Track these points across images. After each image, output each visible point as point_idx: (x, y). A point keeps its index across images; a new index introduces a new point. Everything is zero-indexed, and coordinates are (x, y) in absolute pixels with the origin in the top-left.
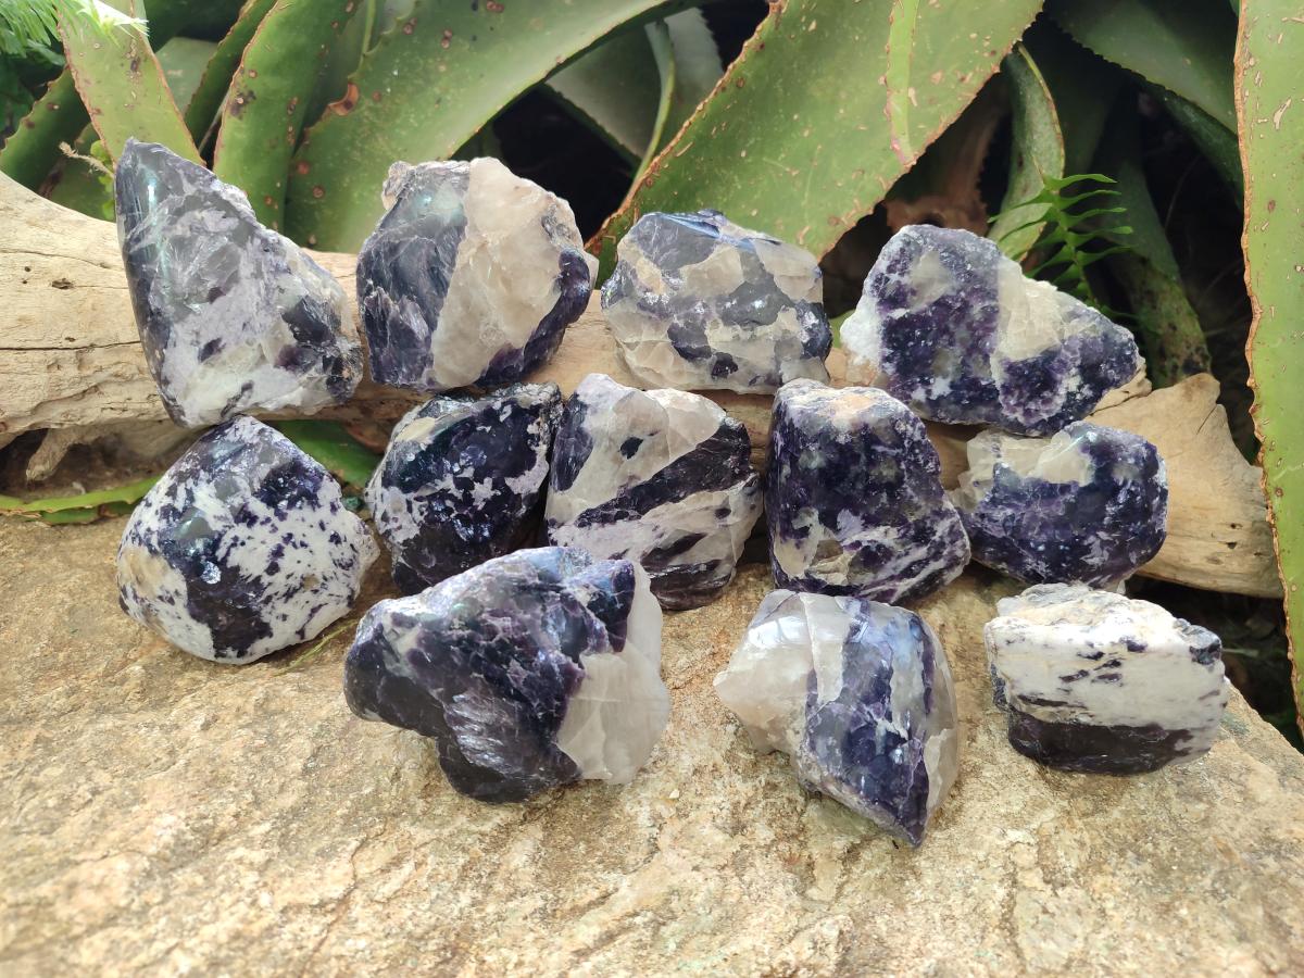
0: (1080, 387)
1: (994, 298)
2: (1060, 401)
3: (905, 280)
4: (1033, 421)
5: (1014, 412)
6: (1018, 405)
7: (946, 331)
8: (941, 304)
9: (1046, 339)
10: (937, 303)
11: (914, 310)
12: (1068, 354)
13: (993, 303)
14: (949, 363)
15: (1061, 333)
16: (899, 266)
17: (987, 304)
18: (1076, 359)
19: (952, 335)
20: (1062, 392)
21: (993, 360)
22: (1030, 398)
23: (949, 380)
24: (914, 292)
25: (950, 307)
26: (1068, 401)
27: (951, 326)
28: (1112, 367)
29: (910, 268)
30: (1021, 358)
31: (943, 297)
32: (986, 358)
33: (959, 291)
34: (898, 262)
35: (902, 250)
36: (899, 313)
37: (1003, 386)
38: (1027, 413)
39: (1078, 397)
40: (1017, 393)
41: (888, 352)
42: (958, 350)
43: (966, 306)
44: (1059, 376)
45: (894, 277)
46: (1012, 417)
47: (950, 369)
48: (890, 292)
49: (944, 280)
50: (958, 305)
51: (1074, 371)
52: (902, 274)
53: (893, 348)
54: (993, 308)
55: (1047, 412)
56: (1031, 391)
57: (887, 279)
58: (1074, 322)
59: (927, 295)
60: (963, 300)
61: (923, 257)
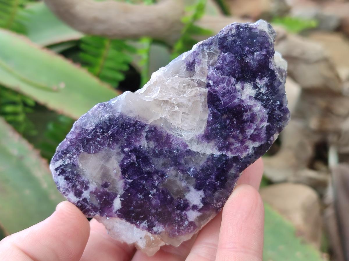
0: (255, 87)
1: (143, 127)
2: (258, 107)
3: (92, 187)
4: (263, 135)
5: (247, 148)
6: (242, 142)
7: (150, 175)
8: (125, 170)
9: (199, 98)
10: (124, 172)
11: (121, 192)
12: (222, 85)
13: (147, 129)
14: (178, 183)
15: (200, 84)
16: (79, 187)
17: (144, 134)
18: (229, 81)
19: (157, 172)
20: (251, 103)
21: (194, 148)
22: (243, 131)
23: (192, 189)
24: (105, 185)
25: (133, 164)
26: (262, 100)
27: (148, 169)
28: (252, 53)
29: (84, 179)
30: (204, 126)
31: (121, 166)
32: (189, 152)
33: (123, 151)
34: (74, 186)
35: (67, 178)
36: (117, 204)
37: (220, 149)
38: (253, 138)
39: (263, 91)
40: (232, 140)
41: (144, 224)
42: (171, 172)
43: (137, 151)
44: (236, 101)
45: (86, 194)
46: (250, 151)
47: (184, 184)
48: (96, 202)
49: (107, 158)
50: (134, 157)
51: (238, 86)
52: (87, 188)
53: (143, 219)
54: (150, 131)
55: (262, 121)
56: (237, 128)
57: (85, 200)
58: (197, 68)
59: (113, 176)
60: (131, 151)
61: (80, 165)
